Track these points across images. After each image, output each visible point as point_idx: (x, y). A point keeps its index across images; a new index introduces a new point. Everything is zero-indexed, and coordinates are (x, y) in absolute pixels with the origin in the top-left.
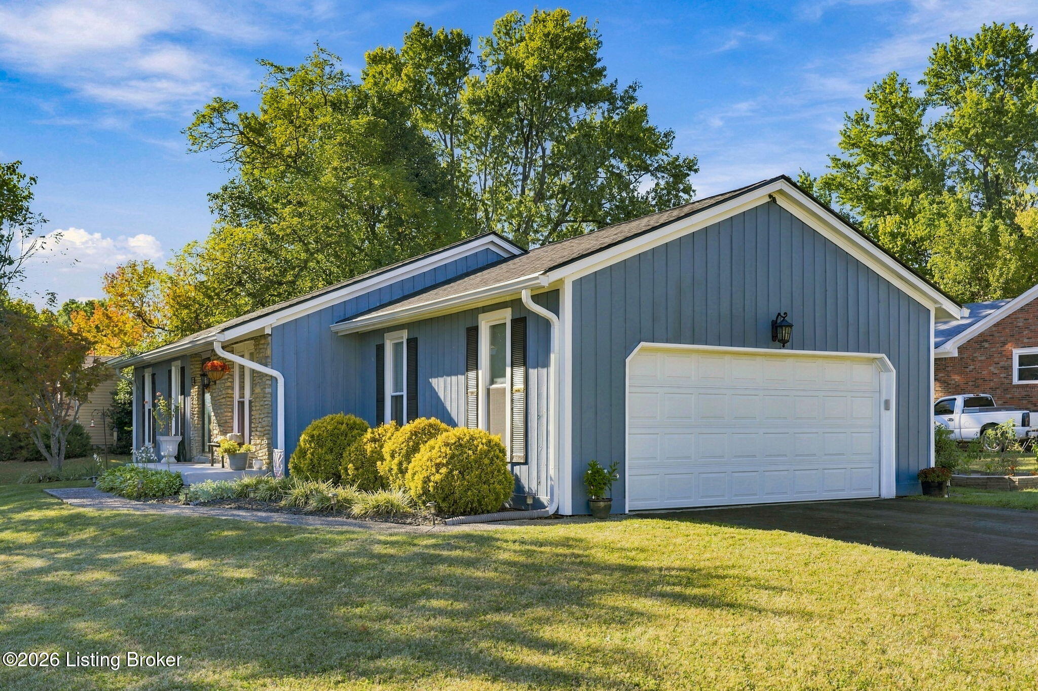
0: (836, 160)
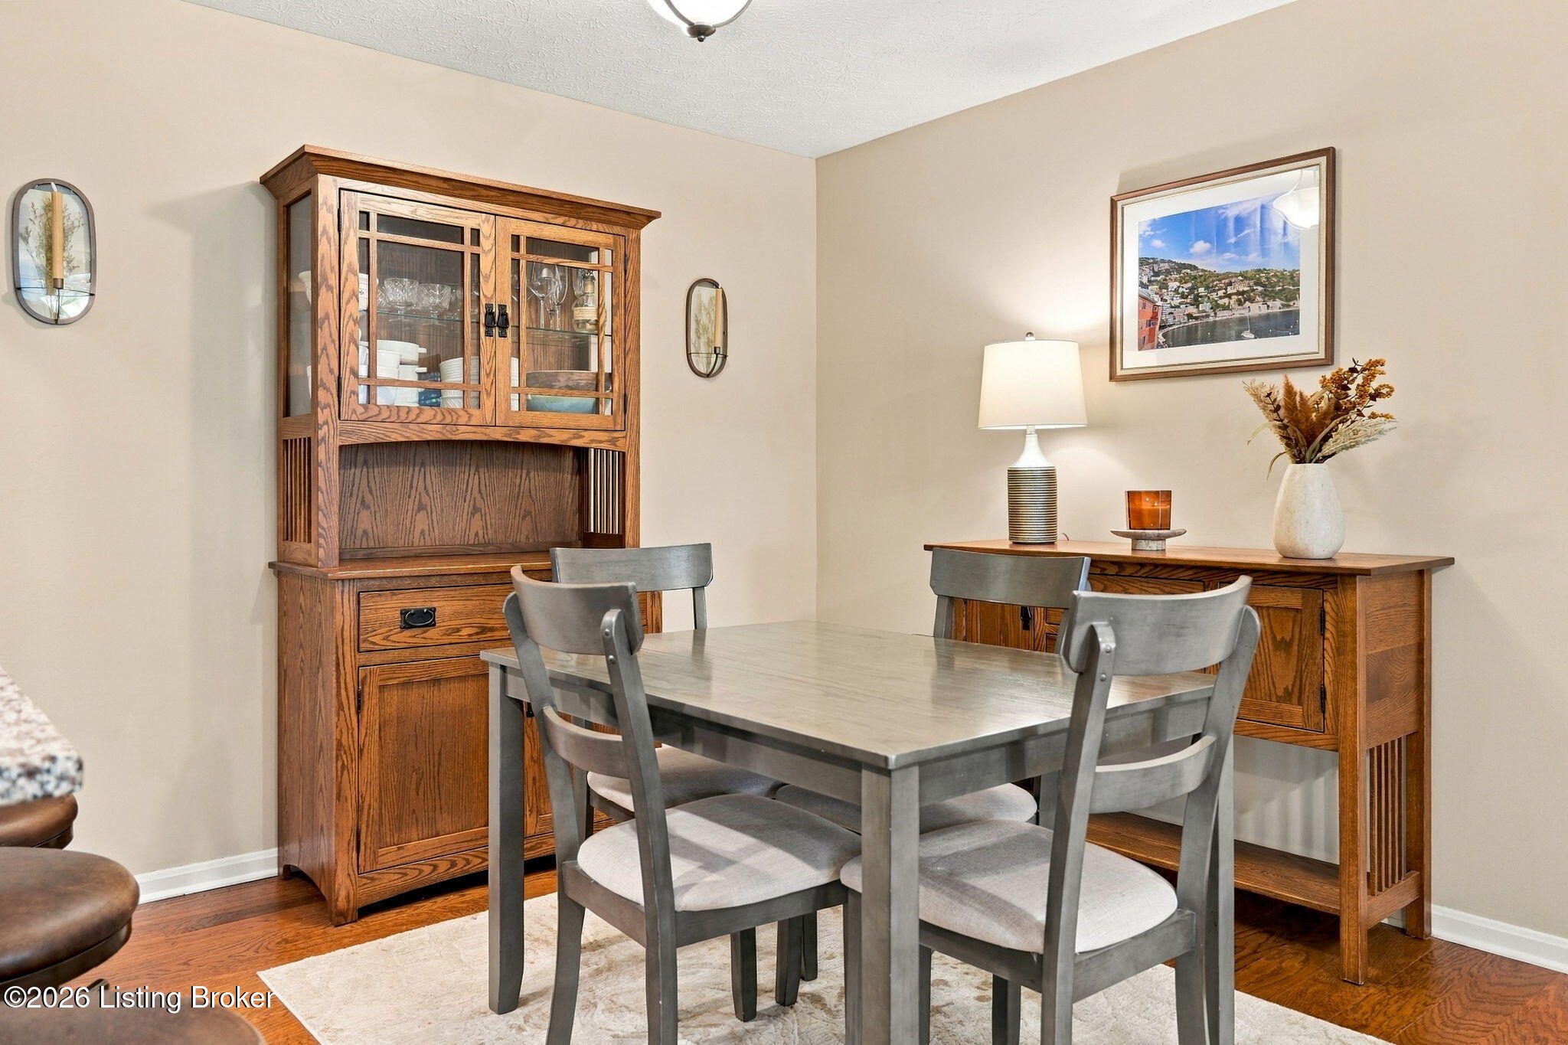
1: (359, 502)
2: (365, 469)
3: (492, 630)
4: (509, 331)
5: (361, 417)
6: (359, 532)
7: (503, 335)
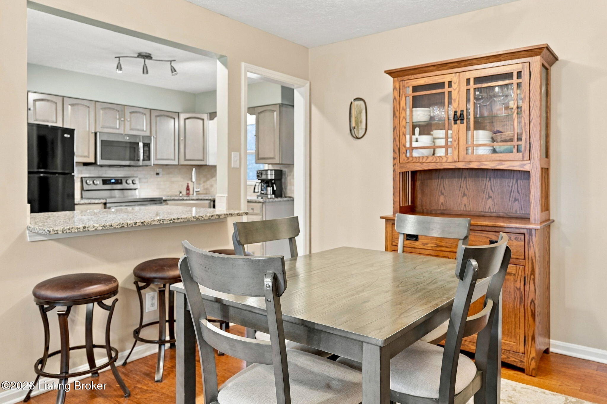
1: (440, 192)
2: (442, 180)
3: (441, 246)
4: (465, 121)
5: (407, 162)
6: (440, 203)
7: (462, 123)
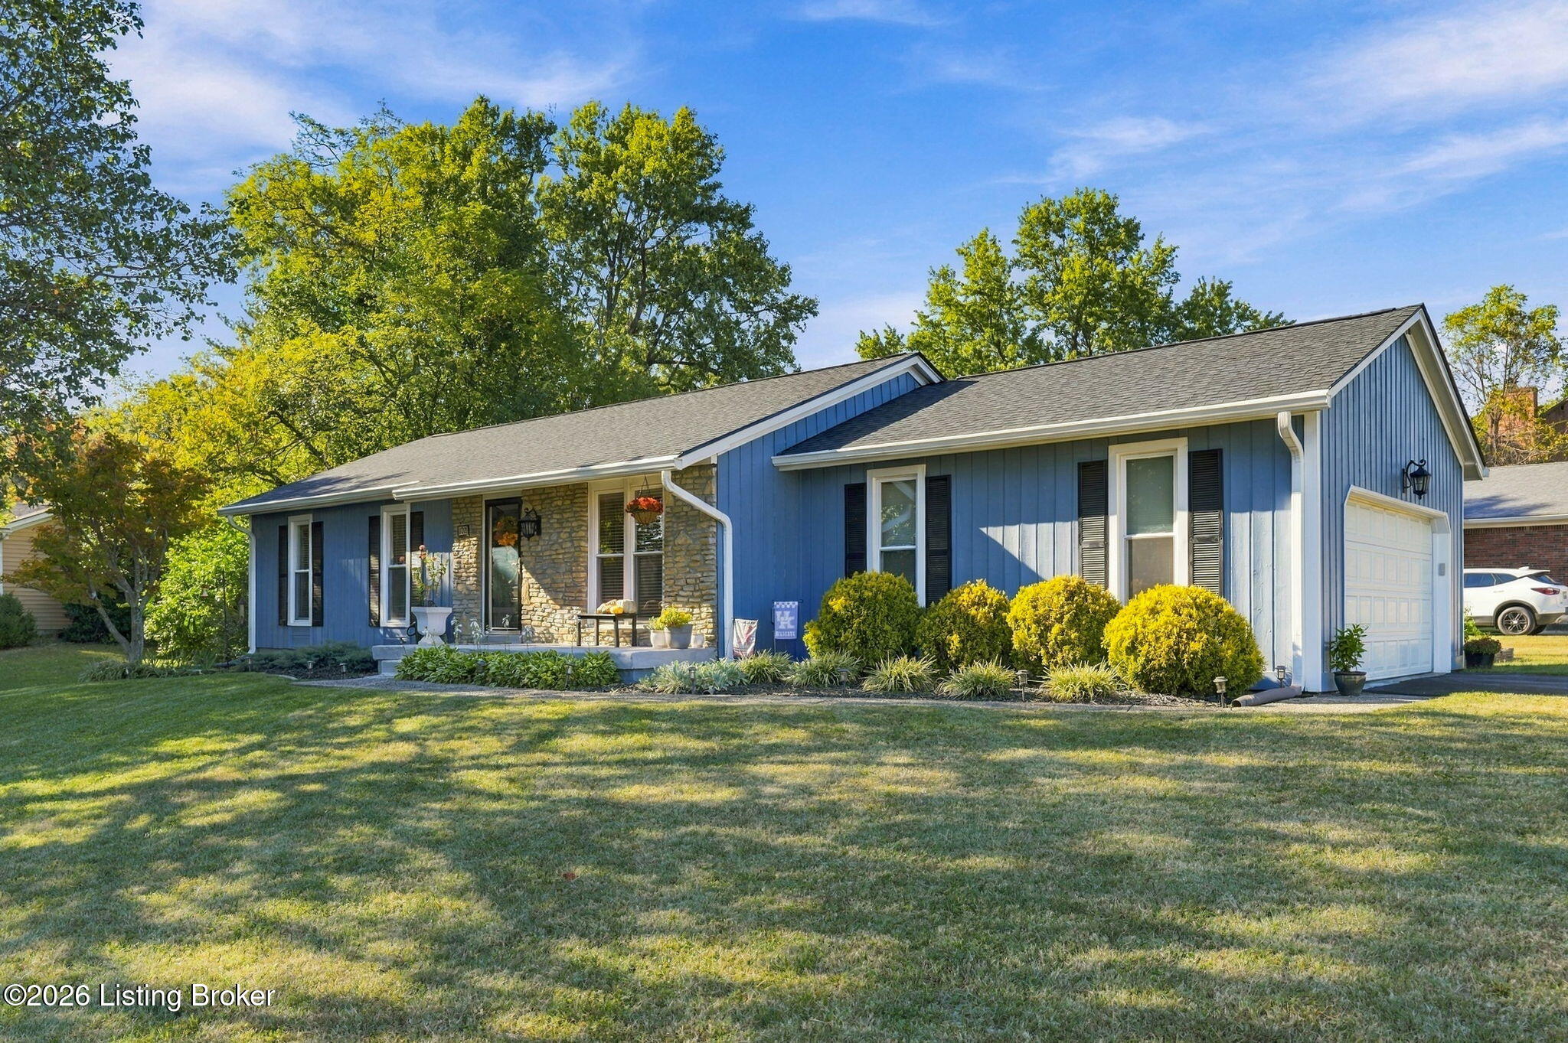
0: (922, 317)
